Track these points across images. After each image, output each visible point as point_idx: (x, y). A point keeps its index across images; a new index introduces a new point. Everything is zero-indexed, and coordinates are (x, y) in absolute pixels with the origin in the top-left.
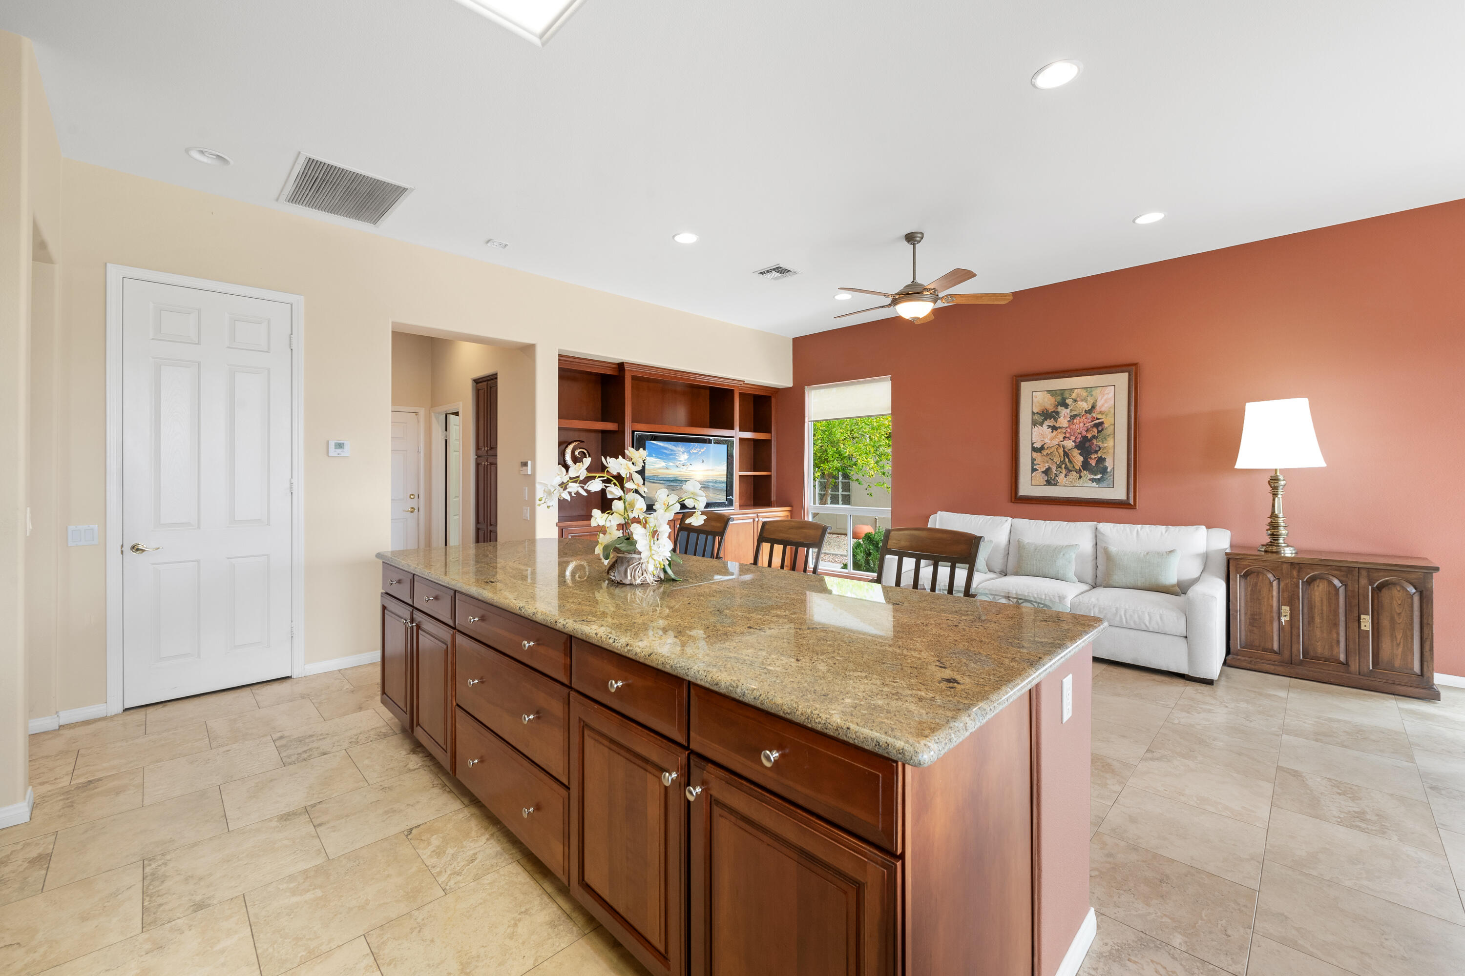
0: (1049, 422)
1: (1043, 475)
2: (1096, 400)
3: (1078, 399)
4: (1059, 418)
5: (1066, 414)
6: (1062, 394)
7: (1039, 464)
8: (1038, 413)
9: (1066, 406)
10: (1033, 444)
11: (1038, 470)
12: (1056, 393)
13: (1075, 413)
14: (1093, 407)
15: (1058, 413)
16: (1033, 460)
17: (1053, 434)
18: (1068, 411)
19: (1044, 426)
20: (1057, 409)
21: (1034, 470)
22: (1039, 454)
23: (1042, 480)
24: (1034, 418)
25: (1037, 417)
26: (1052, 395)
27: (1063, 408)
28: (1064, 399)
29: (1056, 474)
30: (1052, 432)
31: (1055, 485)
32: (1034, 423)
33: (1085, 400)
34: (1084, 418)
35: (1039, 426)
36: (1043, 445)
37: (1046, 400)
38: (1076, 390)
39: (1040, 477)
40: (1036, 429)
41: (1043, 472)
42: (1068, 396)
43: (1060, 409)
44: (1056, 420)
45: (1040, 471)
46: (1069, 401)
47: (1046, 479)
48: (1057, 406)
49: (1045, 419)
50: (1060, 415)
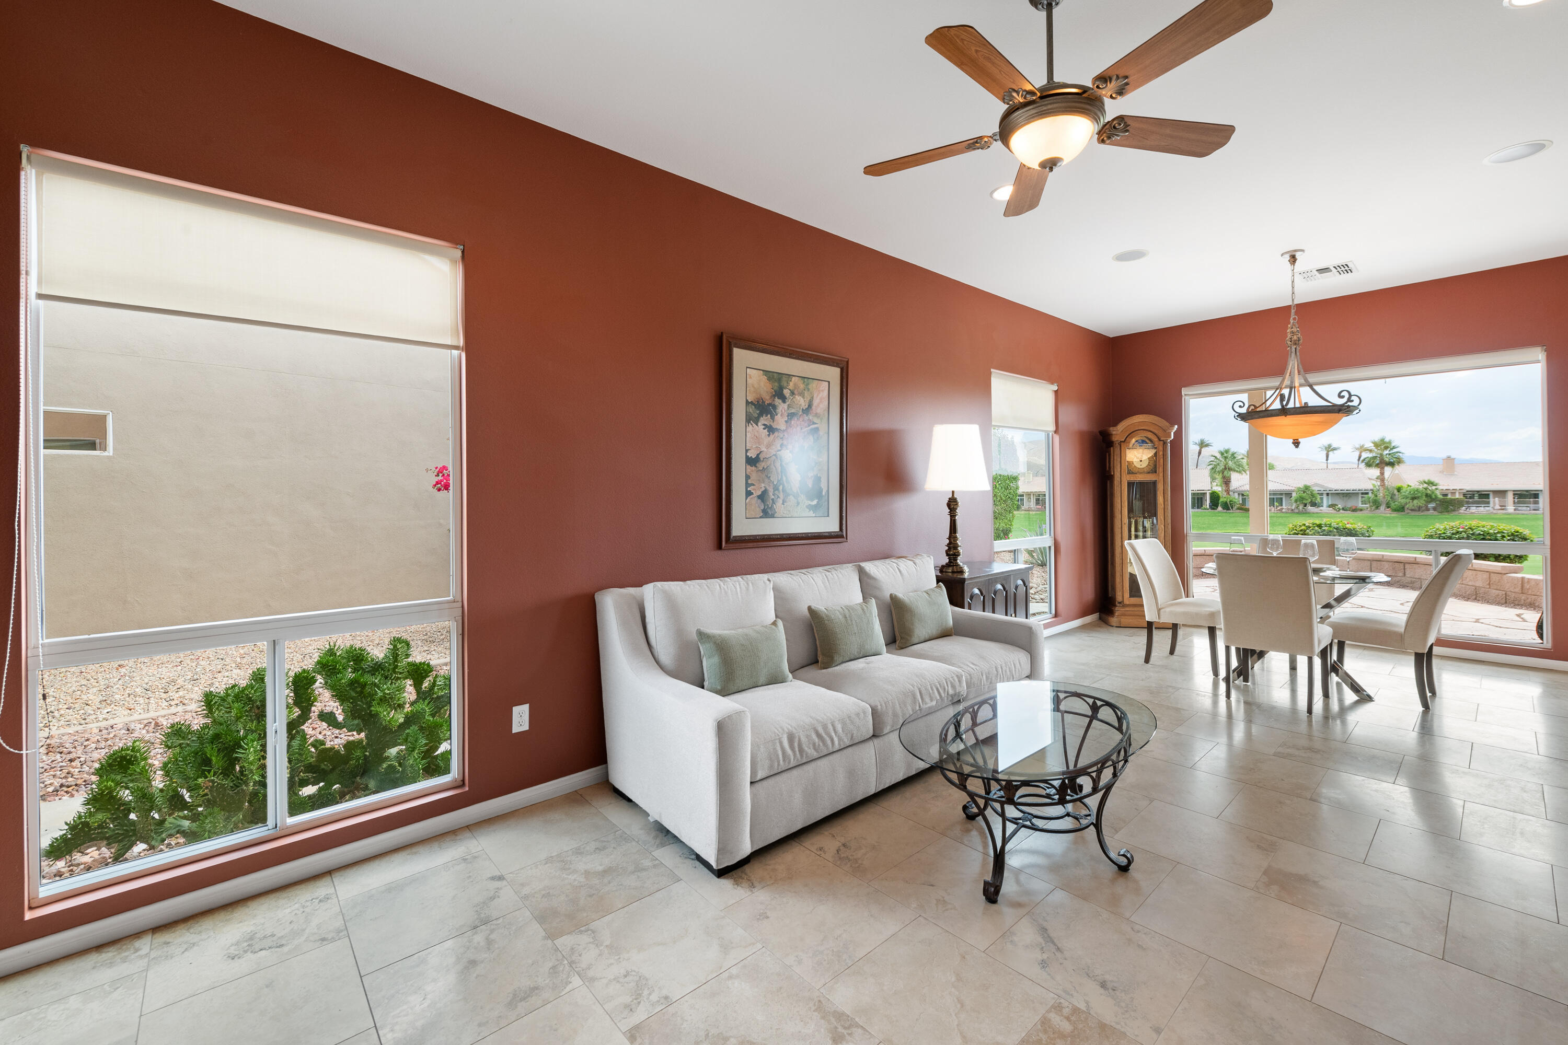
0: (764, 420)
1: (759, 501)
2: (813, 398)
3: (796, 392)
4: (777, 415)
5: (783, 411)
6: (779, 380)
7: (754, 485)
8: (752, 403)
9: (784, 399)
10: (747, 451)
11: (752, 494)
12: (773, 378)
13: (793, 411)
14: (810, 406)
15: (775, 407)
16: (748, 477)
17: (769, 438)
18: (785, 406)
19: (759, 424)
20: (774, 400)
21: (749, 494)
22: (754, 468)
23: (758, 509)
24: (748, 410)
25: (751, 409)
26: (769, 379)
27: (780, 401)
28: (781, 388)
29: (773, 500)
30: (769, 435)
31: (773, 516)
32: (750, 419)
33: (802, 394)
34: (801, 419)
35: (754, 425)
36: (758, 455)
37: (762, 384)
38: (794, 379)
39: (757, 506)
40: (750, 428)
41: (759, 497)
42: (785, 384)
43: (778, 401)
44: (773, 418)
45: (755, 495)
46: (786, 392)
47: (762, 507)
48: (774, 396)
49: (761, 415)
50: (777, 411)
